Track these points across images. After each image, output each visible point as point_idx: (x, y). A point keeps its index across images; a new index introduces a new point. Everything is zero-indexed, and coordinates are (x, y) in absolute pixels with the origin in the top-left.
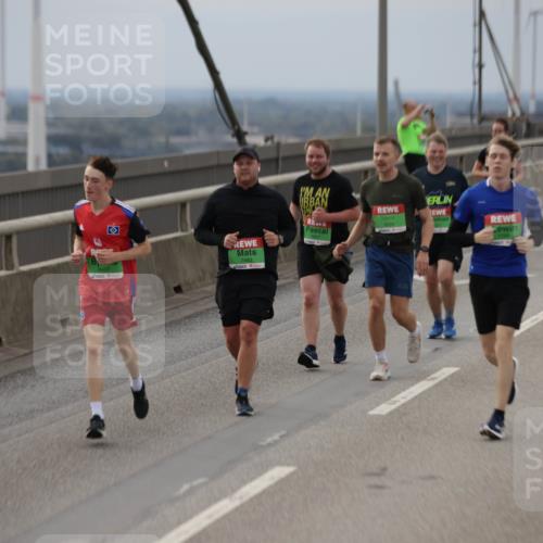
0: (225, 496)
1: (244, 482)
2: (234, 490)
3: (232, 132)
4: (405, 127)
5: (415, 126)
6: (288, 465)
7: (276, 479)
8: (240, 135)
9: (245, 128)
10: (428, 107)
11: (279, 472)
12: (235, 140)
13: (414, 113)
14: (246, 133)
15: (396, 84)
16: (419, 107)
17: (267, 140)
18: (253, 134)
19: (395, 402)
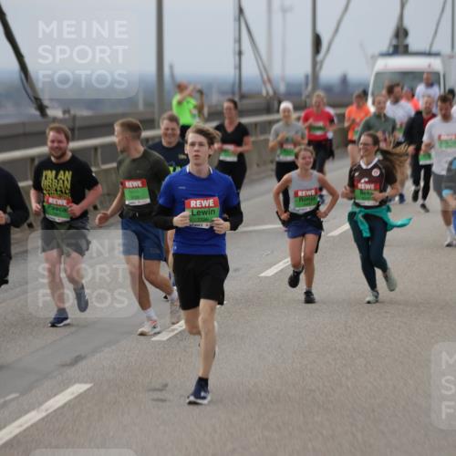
0: (33, 409)
1: (49, 397)
2: (40, 404)
3: (35, 106)
4: (180, 103)
5: (188, 102)
6: (86, 382)
7: (76, 395)
8: (42, 109)
9: (46, 103)
10: (199, 87)
11: (78, 388)
12: (38, 113)
13: (187, 92)
14: (47, 107)
15: (171, 67)
16: (191, 88)
17: (64, 112)
18: (53, 108)
19: (173, 330)
